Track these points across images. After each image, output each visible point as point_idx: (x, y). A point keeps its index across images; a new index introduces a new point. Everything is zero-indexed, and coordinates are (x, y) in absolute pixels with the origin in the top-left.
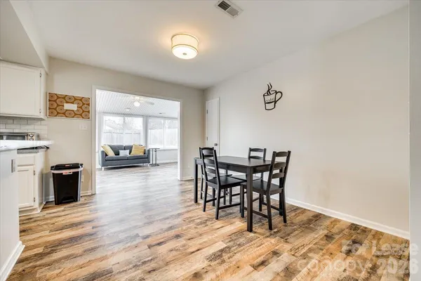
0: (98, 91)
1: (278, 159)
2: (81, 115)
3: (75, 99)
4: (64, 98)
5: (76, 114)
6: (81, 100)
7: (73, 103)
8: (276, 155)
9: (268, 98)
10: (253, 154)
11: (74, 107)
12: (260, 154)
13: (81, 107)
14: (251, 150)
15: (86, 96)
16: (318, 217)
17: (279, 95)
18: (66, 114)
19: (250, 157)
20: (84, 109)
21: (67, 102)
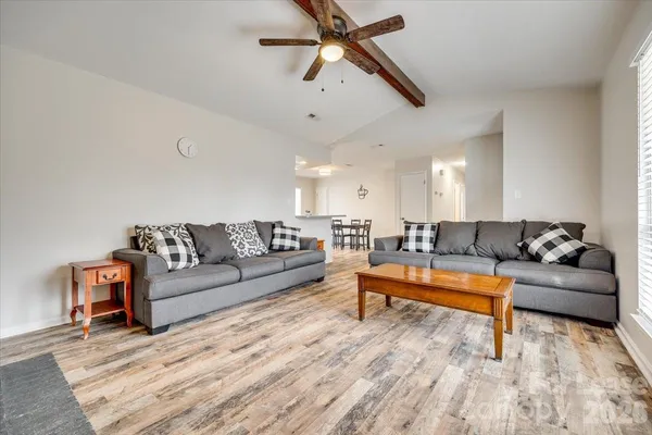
8: (366, 221)
9: (361, 193)
10: (354, 222)
12: (358, 222)
17: (366, 192)
19: (352, 224)
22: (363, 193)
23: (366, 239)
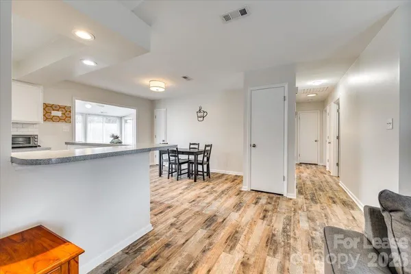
0: (76, 101)
1: (207, 148)
2: (64, 120)
3: (60, 108)
4: (51, 107)
5: (60, 119)
6: (64, 108)
7: (58, 110)
8: (206, 146)
9: (199, 114)
10: (192, 146)
11: (59, 114)
12: (196, 146)
13: (64, 114)
14: (190, 144)
15: (68, 105)
16: (223, 175)
17: (205, 114)
18: (53, 119)
19: (190, 148)
20: (67, 115)
21: (54, 110)
22: (202, 114)
23: (205, 166)
